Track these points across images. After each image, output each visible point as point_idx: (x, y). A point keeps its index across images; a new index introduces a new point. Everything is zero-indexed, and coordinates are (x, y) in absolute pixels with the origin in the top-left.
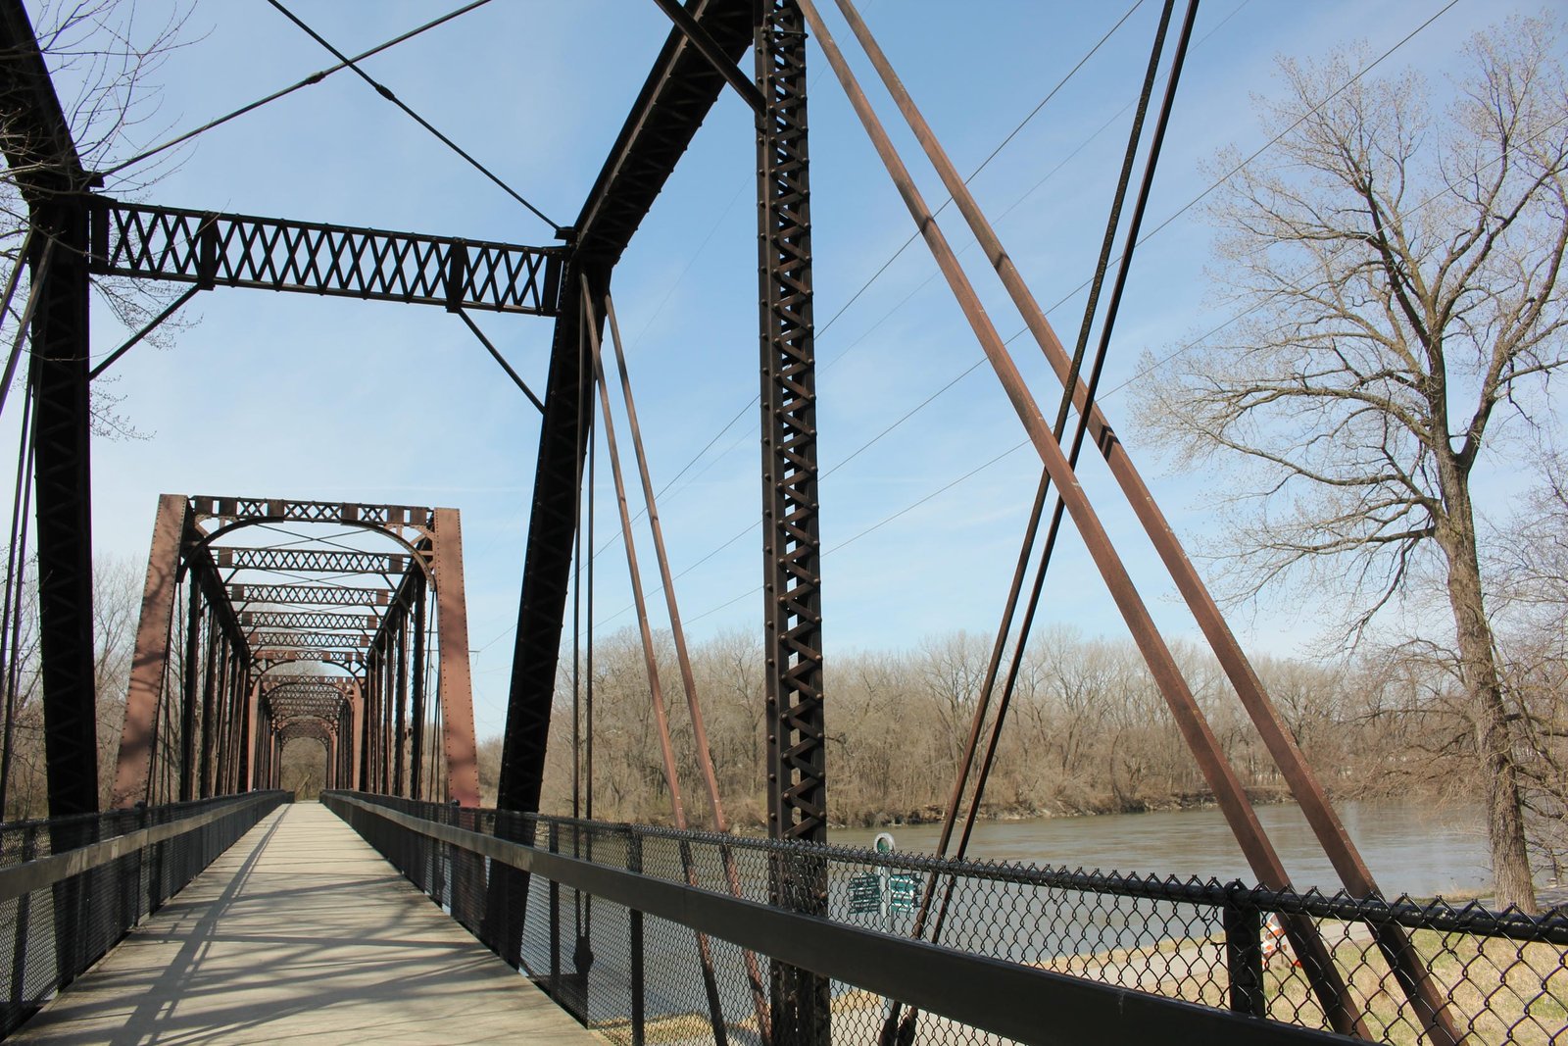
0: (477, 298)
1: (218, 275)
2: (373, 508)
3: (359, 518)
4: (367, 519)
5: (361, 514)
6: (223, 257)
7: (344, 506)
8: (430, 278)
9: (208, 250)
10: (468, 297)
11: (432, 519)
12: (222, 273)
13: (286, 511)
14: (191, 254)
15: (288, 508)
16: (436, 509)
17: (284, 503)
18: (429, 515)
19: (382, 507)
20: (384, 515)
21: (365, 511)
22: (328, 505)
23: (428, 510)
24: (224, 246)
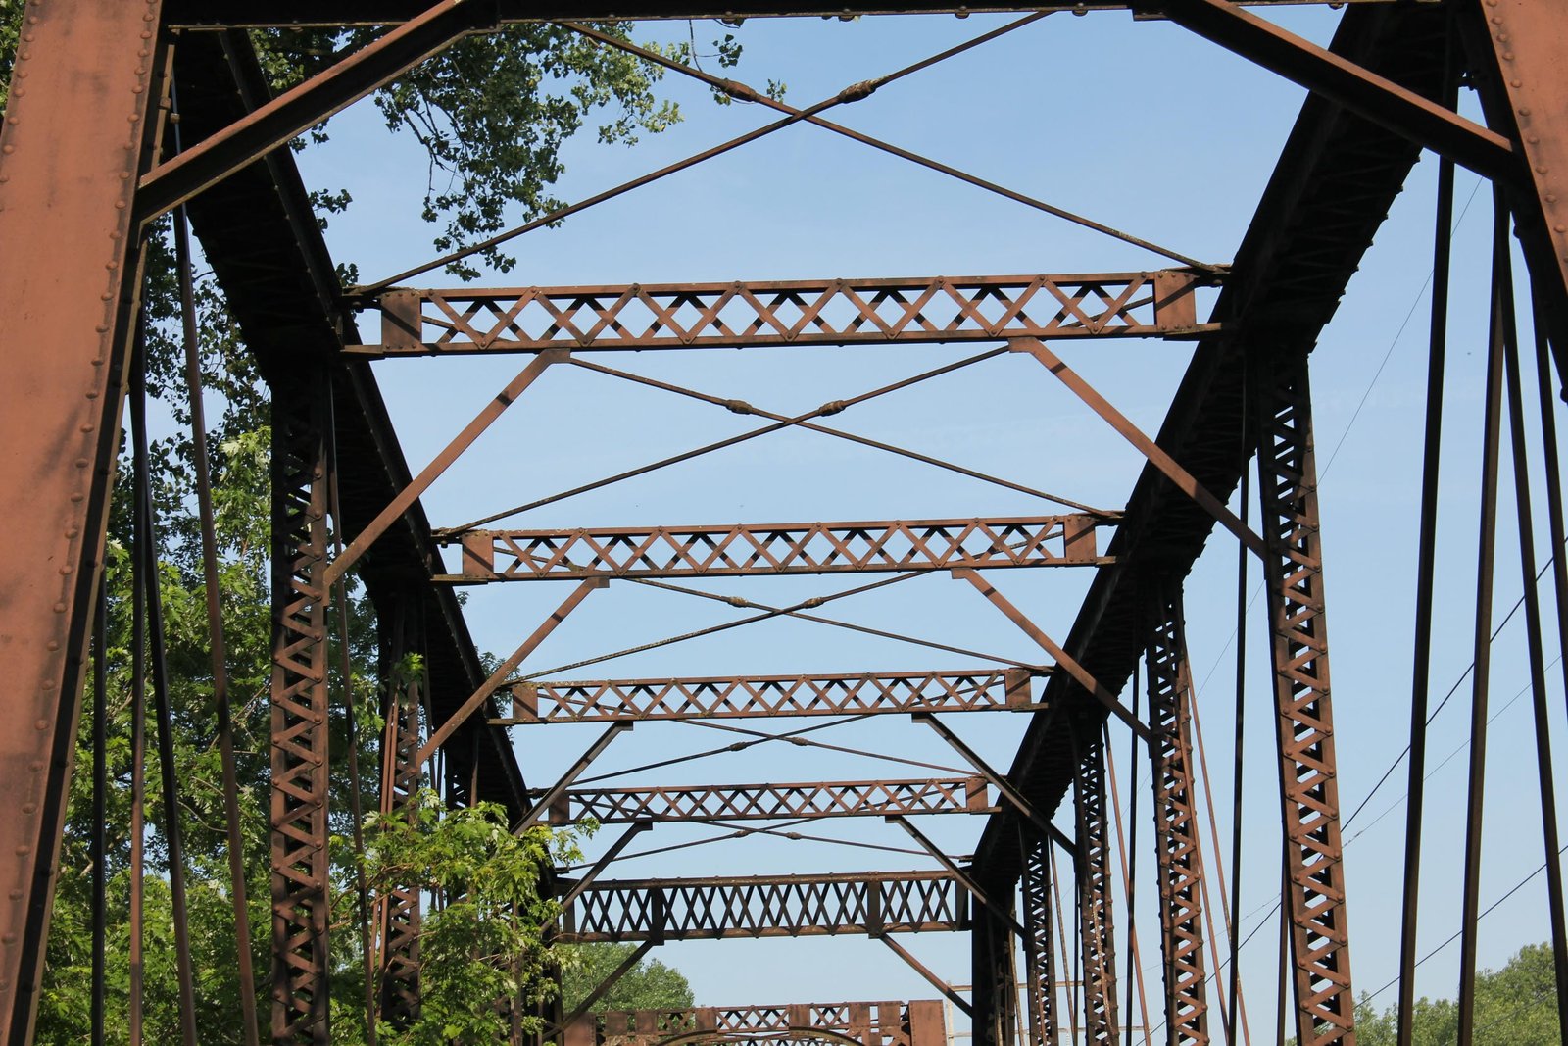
0: (896, 919)
1: (666, 929)
2: (829, 1008)
3: (813, 1023)
4: (822, 1024)
5: (814, 1017)
6: (670, 914)
7: (792, 1009)
8: (851, 909)
9: (656, 910)
10: (888, 920)
11: (906, 1017)
12: (669, 927)
13: (719, 1021)
14: (643, 915)
15: (721, 1017)
16: (910, 1001)
17: (715, 1011)
18: (903, 1010)
19: (842, 1006)
20: (845, 1016)
21: (819, 1013)
22: (771, 1010)
23: (901, 1004)
24: (670, 905)
